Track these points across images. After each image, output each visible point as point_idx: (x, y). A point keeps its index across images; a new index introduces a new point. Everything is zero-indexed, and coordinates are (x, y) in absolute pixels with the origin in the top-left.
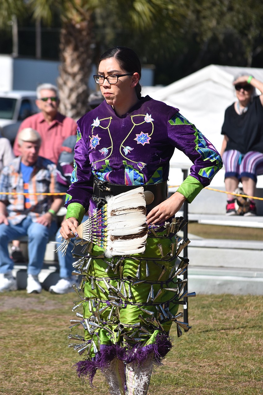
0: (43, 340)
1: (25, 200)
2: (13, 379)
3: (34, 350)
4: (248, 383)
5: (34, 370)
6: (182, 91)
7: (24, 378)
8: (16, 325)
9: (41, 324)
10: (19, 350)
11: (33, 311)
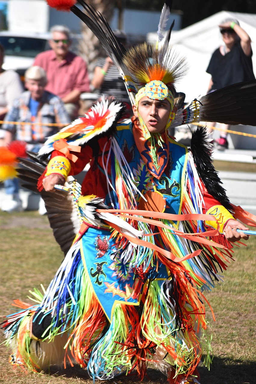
0: (40, 254)
1: (33, 132)
2: (7, 284)
3: (32, 262)
4: (216, 294)
5: (27, 277)
6: (195, 35)
7: (18, 284)
8: (19, 240)
9: (41, 240)
10: (18, 262)
11: (36, 229)
